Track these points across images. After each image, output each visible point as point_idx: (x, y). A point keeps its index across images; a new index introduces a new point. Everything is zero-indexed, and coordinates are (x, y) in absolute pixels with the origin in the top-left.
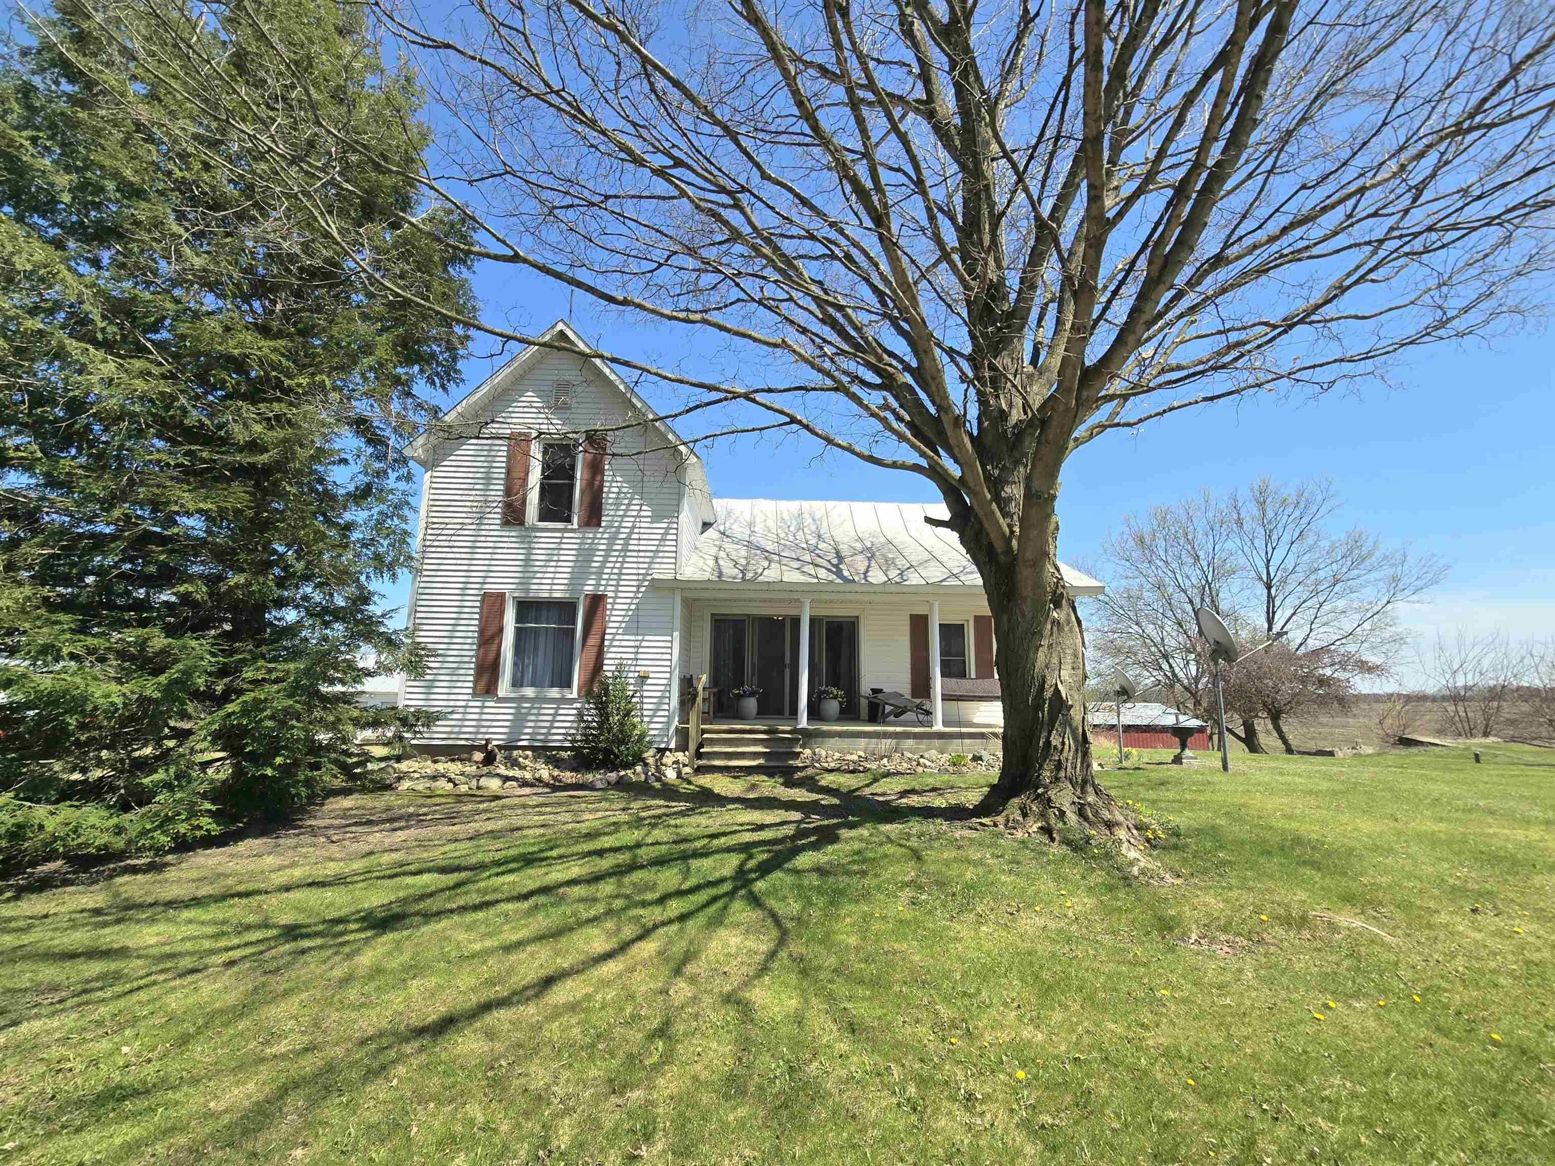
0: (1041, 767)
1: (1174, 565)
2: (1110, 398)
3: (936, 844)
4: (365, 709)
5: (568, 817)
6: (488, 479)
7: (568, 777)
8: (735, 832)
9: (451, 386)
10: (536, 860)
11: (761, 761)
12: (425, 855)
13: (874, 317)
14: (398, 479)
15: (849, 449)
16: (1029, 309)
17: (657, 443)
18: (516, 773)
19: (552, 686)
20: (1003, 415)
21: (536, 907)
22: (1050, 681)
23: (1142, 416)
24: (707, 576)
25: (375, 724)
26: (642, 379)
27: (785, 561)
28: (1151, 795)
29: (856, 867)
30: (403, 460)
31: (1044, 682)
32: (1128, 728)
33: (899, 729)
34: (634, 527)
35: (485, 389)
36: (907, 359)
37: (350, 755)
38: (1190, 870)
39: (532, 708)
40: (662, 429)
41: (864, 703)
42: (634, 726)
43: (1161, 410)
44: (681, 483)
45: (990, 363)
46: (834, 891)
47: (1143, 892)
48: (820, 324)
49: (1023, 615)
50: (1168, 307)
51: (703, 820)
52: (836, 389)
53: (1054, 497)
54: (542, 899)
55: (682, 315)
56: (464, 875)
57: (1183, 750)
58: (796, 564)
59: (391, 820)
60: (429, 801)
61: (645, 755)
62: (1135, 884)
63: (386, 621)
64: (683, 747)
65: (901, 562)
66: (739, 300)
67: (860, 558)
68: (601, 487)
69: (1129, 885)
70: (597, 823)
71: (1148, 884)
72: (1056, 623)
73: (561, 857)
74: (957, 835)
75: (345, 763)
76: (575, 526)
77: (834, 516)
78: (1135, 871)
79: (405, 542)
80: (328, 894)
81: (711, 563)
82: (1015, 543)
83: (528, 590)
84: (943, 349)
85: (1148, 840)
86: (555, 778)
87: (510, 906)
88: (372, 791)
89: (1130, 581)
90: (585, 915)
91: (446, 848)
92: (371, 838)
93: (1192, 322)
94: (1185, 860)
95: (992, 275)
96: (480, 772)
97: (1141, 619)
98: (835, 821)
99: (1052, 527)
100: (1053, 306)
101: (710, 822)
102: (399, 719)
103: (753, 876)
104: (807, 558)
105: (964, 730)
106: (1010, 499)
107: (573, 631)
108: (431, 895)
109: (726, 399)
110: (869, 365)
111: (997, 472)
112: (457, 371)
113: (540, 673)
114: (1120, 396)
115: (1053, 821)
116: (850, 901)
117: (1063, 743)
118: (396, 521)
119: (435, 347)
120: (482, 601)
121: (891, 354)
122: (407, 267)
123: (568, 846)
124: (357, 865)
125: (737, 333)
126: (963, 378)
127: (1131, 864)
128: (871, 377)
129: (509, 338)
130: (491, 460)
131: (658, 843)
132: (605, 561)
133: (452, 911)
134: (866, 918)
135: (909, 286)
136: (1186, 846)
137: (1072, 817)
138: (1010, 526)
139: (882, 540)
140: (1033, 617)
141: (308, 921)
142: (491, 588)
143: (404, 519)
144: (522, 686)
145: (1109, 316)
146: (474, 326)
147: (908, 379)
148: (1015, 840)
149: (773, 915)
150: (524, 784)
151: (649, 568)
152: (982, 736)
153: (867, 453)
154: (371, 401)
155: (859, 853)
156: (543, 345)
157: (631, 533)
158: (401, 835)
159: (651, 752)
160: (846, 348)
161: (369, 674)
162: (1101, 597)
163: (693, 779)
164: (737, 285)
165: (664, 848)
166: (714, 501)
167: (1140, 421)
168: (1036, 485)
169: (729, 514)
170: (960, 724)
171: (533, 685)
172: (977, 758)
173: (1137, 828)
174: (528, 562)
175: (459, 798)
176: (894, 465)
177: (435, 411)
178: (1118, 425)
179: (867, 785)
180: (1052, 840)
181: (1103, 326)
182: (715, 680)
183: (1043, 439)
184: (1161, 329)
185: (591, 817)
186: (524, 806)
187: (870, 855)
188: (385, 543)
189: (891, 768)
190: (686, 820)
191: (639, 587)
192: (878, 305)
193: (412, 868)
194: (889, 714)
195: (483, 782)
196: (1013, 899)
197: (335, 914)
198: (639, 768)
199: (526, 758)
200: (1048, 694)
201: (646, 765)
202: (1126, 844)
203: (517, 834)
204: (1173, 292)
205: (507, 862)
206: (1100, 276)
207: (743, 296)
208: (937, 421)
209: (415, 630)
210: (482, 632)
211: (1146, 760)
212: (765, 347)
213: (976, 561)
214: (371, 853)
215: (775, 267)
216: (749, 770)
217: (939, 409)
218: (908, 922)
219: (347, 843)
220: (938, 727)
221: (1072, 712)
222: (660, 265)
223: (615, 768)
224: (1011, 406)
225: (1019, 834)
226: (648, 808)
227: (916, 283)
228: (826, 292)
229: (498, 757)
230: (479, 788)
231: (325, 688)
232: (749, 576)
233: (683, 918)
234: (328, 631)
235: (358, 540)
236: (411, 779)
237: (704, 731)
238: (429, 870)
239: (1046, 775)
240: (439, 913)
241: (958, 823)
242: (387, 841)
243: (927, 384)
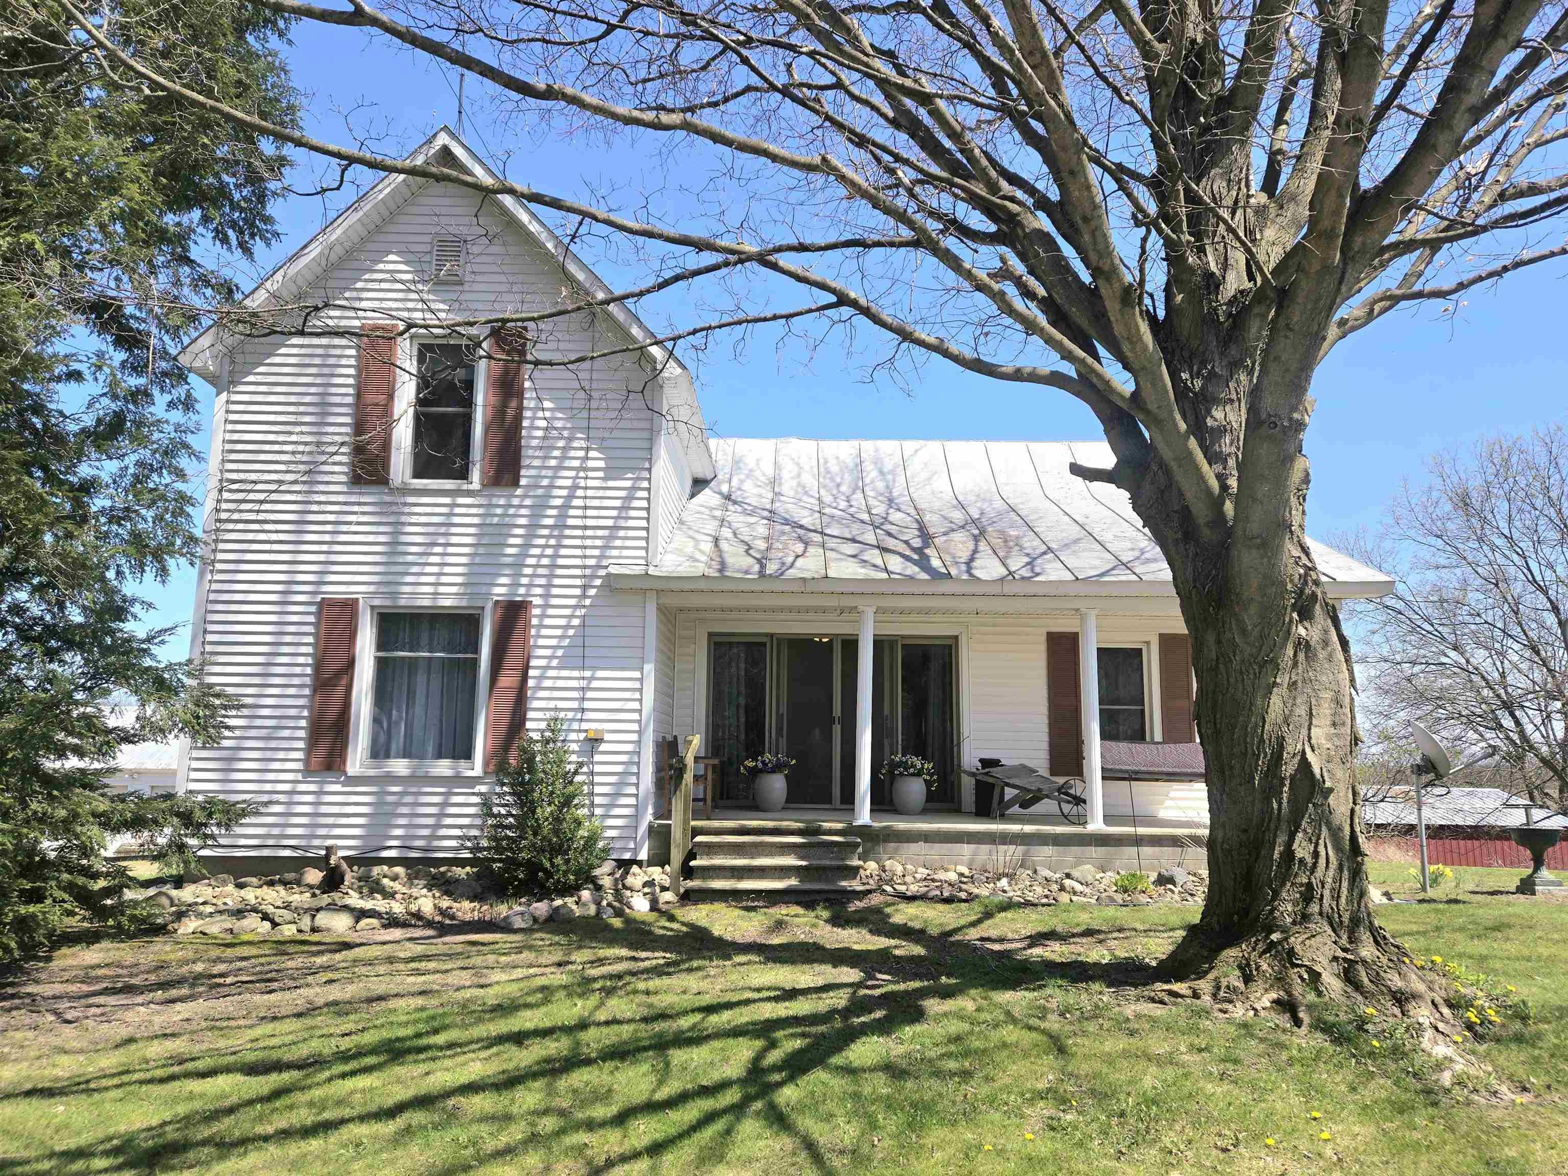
0: (1276, 894)
1: (1526, 545)
2: (1408, 246)
3: (1091, 1027)
4: (122, 799)
5: (465, 978)
6: (323, 407)
7: (466, 909)
8: (747, 1002)
9: (258, 246)
10: (409, 1051)
11: (793, 882)
12: (222, 1044)
13: (988, 115)
14: (171, 405)
15: (940, 349)
16: (1261, 90)
17: (610, 341)
18: (378, 904)
19: (439, 756)
20: (1212, 283)
21: (408, 1131)
22: (1292, 746)
23: (1465, 278)
24: (700, 569)
25: (136, 823)
26: (583, 230)
27: (831, 543)
28: (1479, 947)
29: (952, 1065)
30: (179, 375)
31: (1281, 747)
32: (1438, 832)
33: (1028, 828)
34: (576, 487)
35: (315, 250)
36: (1040, 186)
37: (95, 876)
38: (1545, 1079)
39: (402, 794)
40: (621, 316)
41: (968, 785)
42: (578, 823)
43: (1497, 265)
44: (653, 411)
45: (1188, 190)
46: (914, 1105)
47: (1460, 1114)
48: (891, 130)
49: (1244, 632)
50: (1512, 82)
51: (692, 982)
52: (915, 244)
53: (1300, 426)
54: (417, 1117)
55: (650, 116)
56: (286, 1077)
57: (1537, 869)
58: (850, 549)
59: (164, 985)
60: (229, 952)
61: (597, 872)
62: (1444, 1100)
63: (155, 650)
64: (660, 858)
65: (1031, 544)
66: (748, 89)
67: (959, 536)
68: (519, 418)
69: (1435, 1104)
70: (515, 987)
71: (1468, 1103)
72: (1303, 645)
73: (451, 1046)
74: (1130, 1010)
75: (84, 888)
76: (476, 485)
77: (915, 466)
78: (1446, 1078)
79: (182, 512)
80: (59, 1108)
81: (707, 547)
82: (1229, 507)
83: (395, 595)
84: (1105, 168)
85: (1470, 1027)
86: (442, 912)
87: (361, 1130)
88: (131, 936)
89: (1444, 573)
90: (490, 1145)
91: (258, 1032)
92: (130, 1016)
93: (1559, 108)
94: (1536, 1060)
95: (1195, 31)
96: (316, 903)
97: (1466, 640)
98: (916, 984)
99: (1296, 476)
100: (1306, 85)
101: (704, 985)
102: (178, 814)
103: (776, 1077)
104: (870, 538)
105: (1142, 831)
106: (1221, 431)
107: (475, 663)
108: (231, 1110)
109: (727, 264)
110: (974, 200)
111: (1198, 384)
112: (268, 220)
113: (418, 732)
114: (1424, 243)
115: (1298, 989)
116: (942, 1122)
117: (1316, 854)
118: (167, 479)
119: (226, 178)
120: (318, 614)
121: (1014, 180)
122: (173, 37)
123: (465, 1026)
124: (109, 1061)
125: (743, 147)
126: (1140, 218)
127: (1439, 1067)
128: (978, 221)
129: (352, 160)
130: (327, 371)
131: (615, 1021)
132: (527, 546)
133: (266, 1139)
134: (969, 1152)
135: (1044, 55)
136: (1539, 1036)
137: (1332, 982)
138: (1221, 478)
139: (999, 504)
140: (1262, 637)
141: (25, 1154)
142: (335, 591)
143: (180, 474)
144: (387, 756)
145: (1405, 98)
146: (291, 139)
147: (1043, 222)
148: (1230, 1021)
149: (810, 1146)
150: (392, 922)
151: (601, 557)
152: (1175, 841)
153: (969, 354)
154: (117, 271)
155: (958, 1039)
156: (412, 172)
157: (571, 497)
158: (183, 1010)
159: (608, 867)
160: (935, 169)
161: (128, 738)
162: (1390, 602)
163: (679, 913)
164: (745, 61)
165: (626, 1031)
166: (713, 443)
167: (1461, 286)
168: (1268, 403)
169: (737, 463)
170: (1134, 820)
171: (406, 754)
172: (1164, 880)
173: (1451, 1006)
174: (394, 545)
175: (282, 947)
176: (1017, 376)
177: (228, 290)
178: (1420, 295)
179: (973, 924)
180: (1298, 1023)
181: (1395, 117)
182: (715, 745)
183: (1282, 322)
184: (1502, 121)
185: (504, 977)
186: (391, 960)
187: (977, 1044)
188: (149, 514)
189: (1014, 893)
190: (666, 981)
191: (585, 587)
192: (991, 92)
193: (200, 1065)
194: (1012, 803)
195: (322, 919)
196: (1227, 1122)
197: (71, 1143)
198: (586, 894)
199: (395, 878)
200: (1289, 768)
201: (598, 888)
202: (1429, 1033)
203: (377, 1007)
204: (1519, 55)
205: (360, 1053)
206: (1388, 27)
207: (755, 80)
208: (1094, 293)
209: (203, 664)
210: (318, 667)
211: (1471, 887)
212: (796, 173)
213: (1160, 539)
214: (131, 1040)
215: (811, 28)
216: (773, 898)
217: (1096, 272)
218: (1042, 1161)
219: (90, 1023)
220: (1096, 825)
221: (1331, 800)
222: (611, 28)
223: (545, 894)
224: (1225, 265)
225: (1239, 1011)
226: (601, 961)
227: (1059, 51)
228: (900, 70)
229: (349, 878)
230: (314, 930)
231: (50, 764)
232: (771, 568)
233: (656, 1149)
234: (54, 666)
235: (102, 511)
236: (200, 915)
237: (696, 832)
238: (228, 1070)
239: (1286, 909)
240: (244, 1142)
241: (1132, 992)
242: (157, 1019)
243: (1077, 231)
